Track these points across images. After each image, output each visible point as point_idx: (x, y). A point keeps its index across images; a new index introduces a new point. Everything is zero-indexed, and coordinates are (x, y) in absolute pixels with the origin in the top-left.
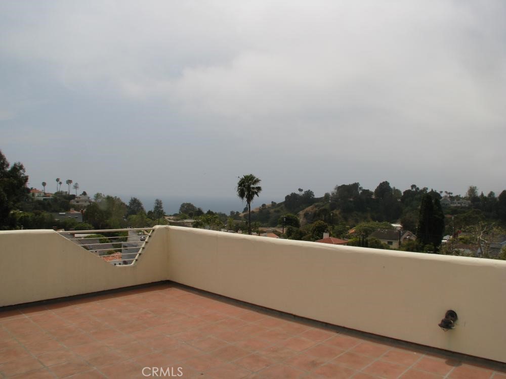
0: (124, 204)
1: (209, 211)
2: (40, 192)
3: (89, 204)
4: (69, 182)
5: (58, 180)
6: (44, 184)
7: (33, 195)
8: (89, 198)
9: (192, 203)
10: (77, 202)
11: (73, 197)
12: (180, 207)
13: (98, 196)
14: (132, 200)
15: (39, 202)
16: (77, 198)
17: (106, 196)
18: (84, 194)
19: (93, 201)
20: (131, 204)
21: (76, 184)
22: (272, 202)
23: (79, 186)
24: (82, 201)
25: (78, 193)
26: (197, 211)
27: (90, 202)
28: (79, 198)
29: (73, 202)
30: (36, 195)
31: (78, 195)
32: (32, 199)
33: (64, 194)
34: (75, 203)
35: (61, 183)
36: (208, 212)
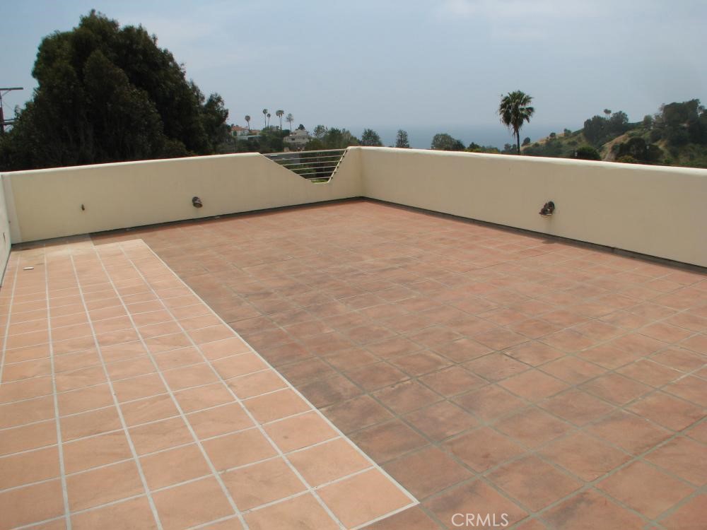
0: (355, 138)
1: (473, 143)
2: (243, 130)
3: (308, 141)
4: (280, 113)
5: (265, 112)
6: (248, 118)
7: (235, 133)
8: (307, 133)
9: (449, 134)
10: (293, 139)
11: (287, 133)
12: (432, 139)
13: (319, 129)
14: (366, 133)
15: (243, 142)
16: (292, 134)
17: (329, 129)
18: (302, 127)
19: (313, 136)
20: (364, 137)
21: (290, 115)
22: (565, 130)
23: (294, 117)
24: (299, 137)
25: (293, 127)
26: (455, 144)
27: (310, 138)
28: (295, 134)
29: (287, 140)
30: (239, 133)
31: (293, 130)
32: (234, 139)
33: (275, 130)
34: (290, 141)
35: (269, 115)
36: (471, 145)
